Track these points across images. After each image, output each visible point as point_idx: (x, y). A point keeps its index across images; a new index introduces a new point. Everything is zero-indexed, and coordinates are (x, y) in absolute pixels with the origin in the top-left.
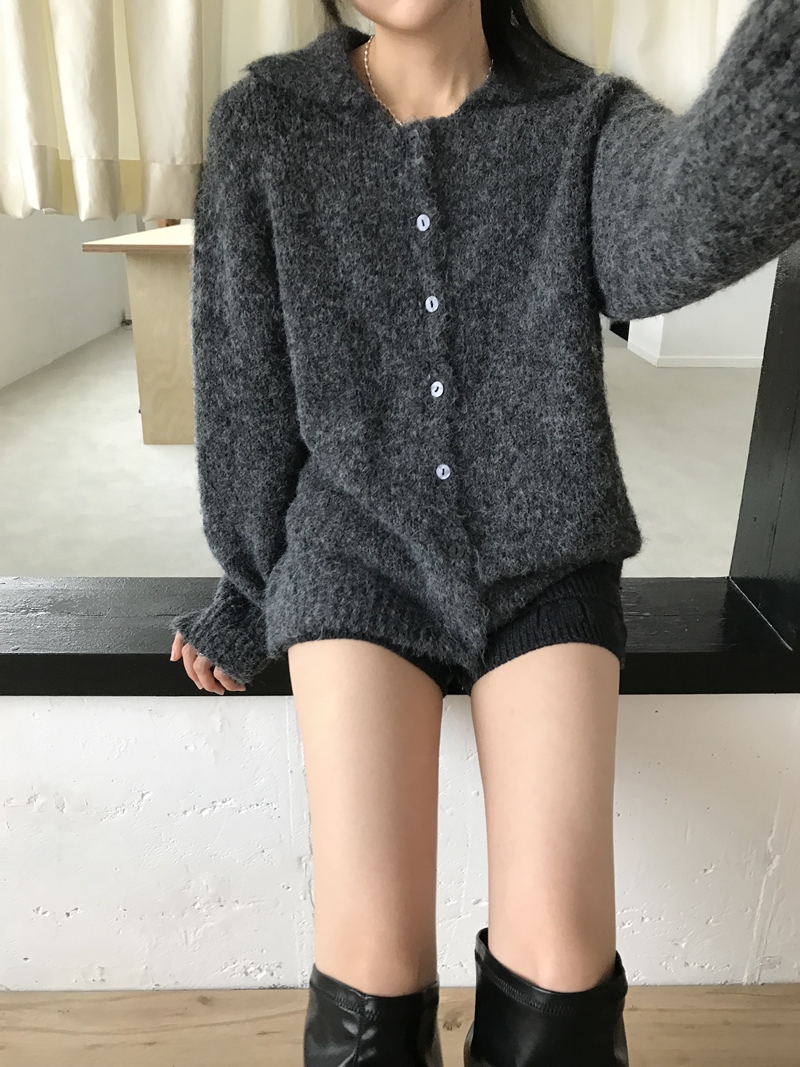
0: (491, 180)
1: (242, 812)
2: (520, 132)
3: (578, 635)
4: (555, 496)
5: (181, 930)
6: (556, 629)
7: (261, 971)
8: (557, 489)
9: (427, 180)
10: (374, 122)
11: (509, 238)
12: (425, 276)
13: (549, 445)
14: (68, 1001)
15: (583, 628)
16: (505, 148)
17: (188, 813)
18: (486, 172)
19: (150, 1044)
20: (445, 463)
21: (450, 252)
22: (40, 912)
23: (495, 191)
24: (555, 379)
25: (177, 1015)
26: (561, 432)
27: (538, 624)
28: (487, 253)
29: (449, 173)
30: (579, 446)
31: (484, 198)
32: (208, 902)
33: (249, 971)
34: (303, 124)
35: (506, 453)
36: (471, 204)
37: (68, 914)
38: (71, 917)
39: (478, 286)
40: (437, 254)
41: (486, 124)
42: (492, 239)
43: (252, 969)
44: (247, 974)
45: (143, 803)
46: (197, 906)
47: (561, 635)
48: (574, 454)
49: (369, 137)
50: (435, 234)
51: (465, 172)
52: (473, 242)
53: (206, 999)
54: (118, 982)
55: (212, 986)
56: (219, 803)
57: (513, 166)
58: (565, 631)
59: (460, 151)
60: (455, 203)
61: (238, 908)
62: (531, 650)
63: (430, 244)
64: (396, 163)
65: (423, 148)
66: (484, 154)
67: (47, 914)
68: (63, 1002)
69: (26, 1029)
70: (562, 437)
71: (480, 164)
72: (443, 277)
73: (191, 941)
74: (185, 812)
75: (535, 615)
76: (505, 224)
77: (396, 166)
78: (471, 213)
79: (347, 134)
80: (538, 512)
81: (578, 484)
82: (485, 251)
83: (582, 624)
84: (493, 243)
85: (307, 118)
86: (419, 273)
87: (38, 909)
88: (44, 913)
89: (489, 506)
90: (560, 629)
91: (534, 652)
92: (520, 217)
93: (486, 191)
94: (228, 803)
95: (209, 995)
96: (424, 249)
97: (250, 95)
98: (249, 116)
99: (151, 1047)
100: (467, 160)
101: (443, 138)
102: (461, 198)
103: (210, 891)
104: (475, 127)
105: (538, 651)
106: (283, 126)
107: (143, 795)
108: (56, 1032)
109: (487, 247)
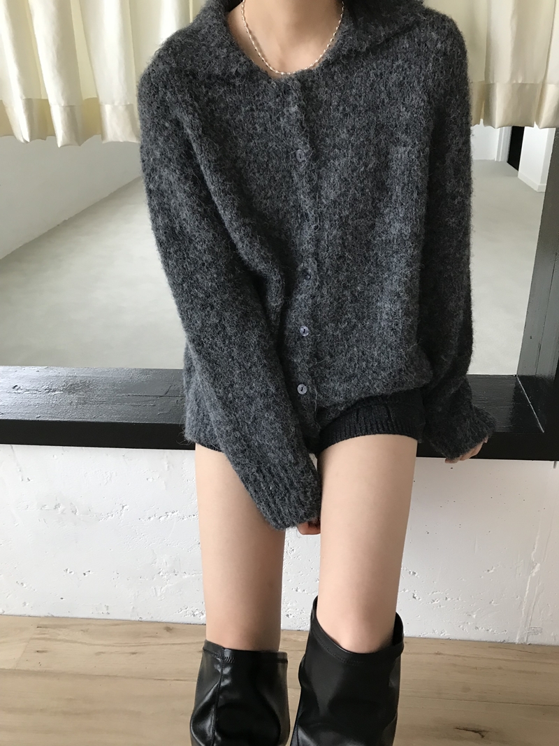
0: (349, 122)
1: (185, 519)
2: (372, 85)
3: (384, 430)
4: (376, 355)
5: (153, 588)
6: (369, 425)
7: (203, 614)
8: (378, 350)
9: (301, 123)
10: (258, 80)
11: (362, 170)
12: (302, 197)
13: (379, 321)
14: (89, 624)
15: (387, 424)
16: (360, 97)
17: (152, 519)
18: (346, 115)
19: (134, 653)
20: (306, 325)
21: (320, 177)
22: (68, 572)
23: (353, 130)
24: (392, 280)
25: (151, 637)
26: (387, 314)
27: (357, 420)
28: (346, 180)
29: (317, 115)
30: (397, 325)
31: (343, 136)
32: (167, 572)
33: (195, 614)
34: (207, 92)
35: (349, 322)
36: (334, 140)
37: (85, 574)
38: (86, 576)
39: (339, 204)
40: (310, 180)
41: (344, 75)
42: (350, 169)
43: (197, 613)
44: (194, 615)
45: (124, 511)
46: (161, 574)
47: (372, 429)
48: (393, 329)
49: (256, 93)
50: (309, 165)
51: (329, 114)
52: (336, 170)
53: (169, 628)
54: (117, 614)
55: (174, 621)
56: (170, 514)
57: (366, 111)
58: (375, 426)
59: (325, 97)
60: (323, 140)
61: (186, 577)
62: (351, 437)
63: (306, 173)
64: (278, 111)
65: (296, 98)
66: (343, 100)
67: (72, 573)
68: (85, 625)
69: (60, 640)
70: (387, 317)
71: (341, 108)
72: (315, 198)
73: (159, 594)
74: (150, 518)
75: (356, 414)
76: (360, 159)
77: (278, 113)
78: (334, 147)
79: (240, 94)
80: (364, 363)
81: (391, 349)
82: (345, 178)
83: (386, 421)
84: (350, 172)
85: (209, 87)
86: (298, 194)
87: (67, 570)
88: (70, 572)
89: (332, 356)
90: (371, 425)
91: (353, 439)
92: (370, 154)
93: (345, 130)
94: (175, 514)
95: (171, 626)
96: (301, 176)
97: (167, 75)
98: (171, 90)
99: (134, 655)
100: (331, 105)
101: (311, 89)
102: (327, 136)
103: (168, 566)
104: (335, 78)
105: (355, 438)
106: (195, 96)
107: (123, 507)
108: (79, 643)
109: (346, 175)
